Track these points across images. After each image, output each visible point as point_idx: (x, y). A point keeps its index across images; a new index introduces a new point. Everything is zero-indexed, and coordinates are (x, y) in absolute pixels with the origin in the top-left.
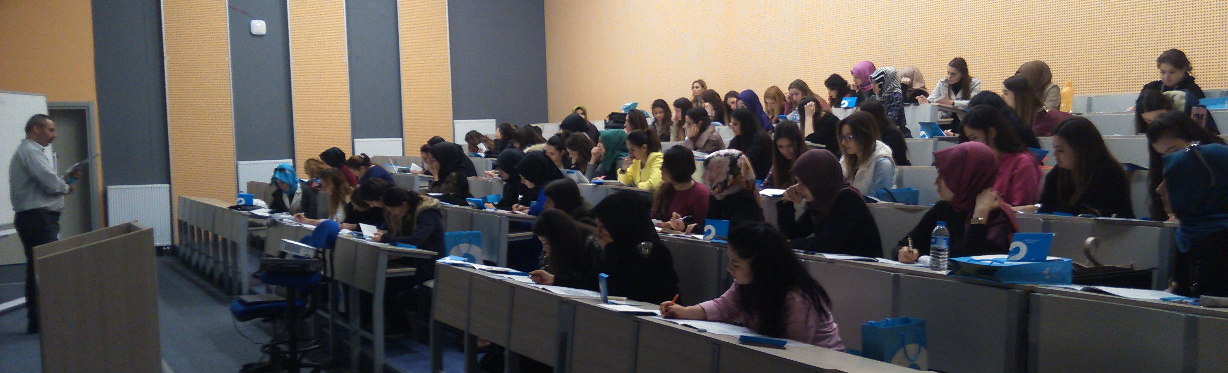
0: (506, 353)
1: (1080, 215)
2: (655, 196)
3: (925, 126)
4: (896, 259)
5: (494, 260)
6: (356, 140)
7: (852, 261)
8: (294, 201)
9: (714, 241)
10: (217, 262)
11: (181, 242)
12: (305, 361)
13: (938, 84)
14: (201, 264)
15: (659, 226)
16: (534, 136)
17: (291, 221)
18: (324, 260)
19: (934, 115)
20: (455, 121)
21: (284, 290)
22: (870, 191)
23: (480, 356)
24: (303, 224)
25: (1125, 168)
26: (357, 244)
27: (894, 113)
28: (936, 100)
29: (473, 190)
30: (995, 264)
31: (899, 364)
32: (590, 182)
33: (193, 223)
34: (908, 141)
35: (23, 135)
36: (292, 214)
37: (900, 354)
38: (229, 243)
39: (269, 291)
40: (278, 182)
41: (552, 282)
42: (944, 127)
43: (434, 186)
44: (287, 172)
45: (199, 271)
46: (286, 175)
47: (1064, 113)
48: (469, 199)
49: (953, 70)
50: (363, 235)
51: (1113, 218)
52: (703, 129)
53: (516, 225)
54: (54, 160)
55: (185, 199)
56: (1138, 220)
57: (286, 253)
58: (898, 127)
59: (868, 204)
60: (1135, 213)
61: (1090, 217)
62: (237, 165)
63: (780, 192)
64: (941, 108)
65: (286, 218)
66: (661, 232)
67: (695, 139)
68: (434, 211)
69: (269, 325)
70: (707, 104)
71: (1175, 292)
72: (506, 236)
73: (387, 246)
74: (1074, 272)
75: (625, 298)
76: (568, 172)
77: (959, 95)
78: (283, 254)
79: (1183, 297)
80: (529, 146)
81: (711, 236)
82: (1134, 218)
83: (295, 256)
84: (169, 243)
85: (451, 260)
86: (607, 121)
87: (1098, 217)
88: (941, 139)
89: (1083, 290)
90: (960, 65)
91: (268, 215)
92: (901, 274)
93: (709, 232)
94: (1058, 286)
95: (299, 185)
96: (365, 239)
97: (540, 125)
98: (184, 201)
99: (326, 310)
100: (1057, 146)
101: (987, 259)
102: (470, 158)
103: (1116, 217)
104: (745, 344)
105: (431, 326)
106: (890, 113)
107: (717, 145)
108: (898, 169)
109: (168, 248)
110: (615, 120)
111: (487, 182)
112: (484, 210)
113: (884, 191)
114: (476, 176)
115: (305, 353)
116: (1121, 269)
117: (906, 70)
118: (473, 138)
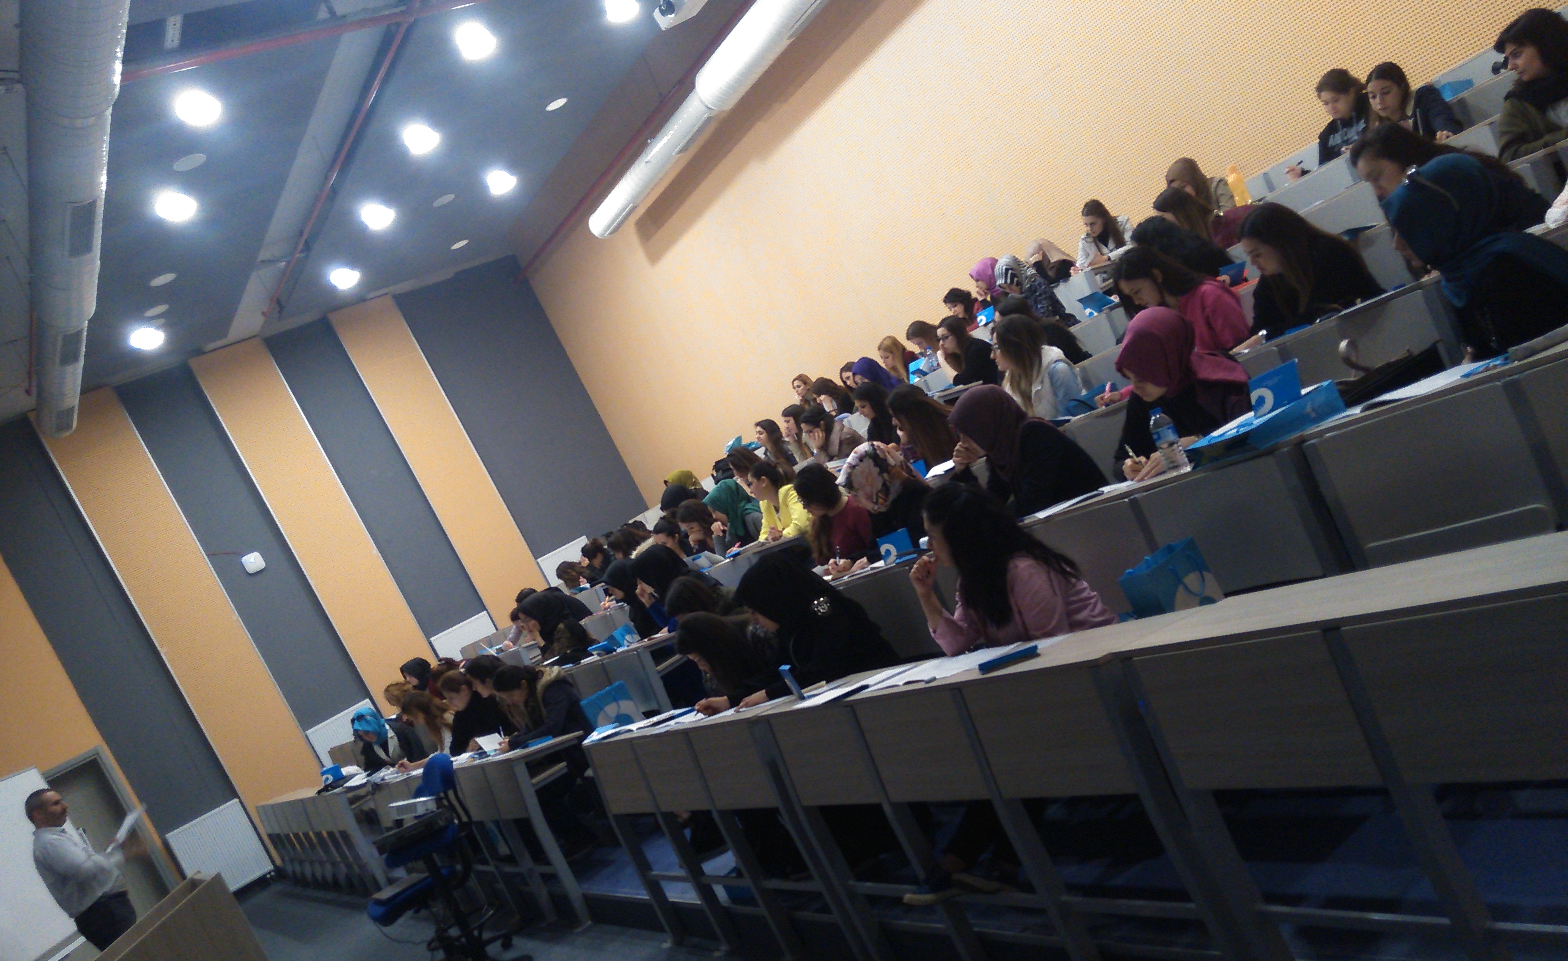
0: (715, 816)
1: (1318, 321)
2: (810, 538)
3: (1086, 301)
4: (1124, 479)
5: (654, 706)
6: (432, 639)
7: (1073, 507)
8: (391, 750)
9: (898, 561)
10: (334, 864)
11: (283, 859)
12: (486, 935)
13: (1080, 245)
14: (319, 875)
15: (827, 573)
16: (637, 533)
17: (396, 775)
18: (452, 807)
19: (1091, 283)
20: (539, 560)
21: (421, 864)
22: (1057, 410)
23: (687, 833)
24: (411, 772)
25: (1346, 238)
26: (482, 767)
27: (1045, 303)
28: (1086, 265)
29: (593, 633)
30: (1242, 430)
31: (1187, 606)
32: (726, 559)
33: (286, 831)
34: (1073, 329)
35: (31, 827)
36: (393, 765)
37: (1180, 593)
38: (338, 835)
39: (410, 871)
40: (361, 733)
41: (728, 704)
42: (1109, 292)
43: (546, 652)
44: (369, 718)
45: (320, 884)
46: (367, 721)
47: (1243, 207)
48: (591, 648)
49: (1090, 219)
50: (485, 752)
51: (1359, 306)
52: (828, 430)
53: (659, 653)
54: (83, 838)
55: (263, 807)
56: (1389, 294)
57: (402, 820)
58: (1058, 317)
59: (1061, 429)
60: (1383, 286)
61: (1330, 317)
62: (306, 736)
63: (949, 464)
64: (1096, 271)
65: (388, 774)
66: (833, 580)
67: (825, 447)
68: (560, 683)
69: (424, 913)
70: (823, 397)
71: (1476, 358)
72: (654, 671)
73: (518, 752)
74: (1342, 393)
75: (824, 682)
76: (693, 560)
77: (1111, 245)
78: (399, 823)
79: (1488, 361)
80: (635, 550)
81: (892, 558)
82: (1385, 291)
83: (416, 817)
84: (271, 867)
85: (600, 733)
86: (715, 475)
87: (1341, 311)
88: (1112, 309)
89: (1362, 411)
90: (1095, 209)
91: (365, 781)
92: (1136, 496)
93: (888, 552)
94: (1330, 420)
95: (387, 727)
96: (489, 756)
97: (639, 518)
98: (264, 810)
99: (485, 862)
100: (1251, 252)
101: (1230, 429)
102: (574, 596)
103: (1362, 302)
104: (989, 672)
105: (613, 824)
106: (1039, 306)
107: (854, 440)
108: (1077, 368)
109: (273, 873)
110: (722, 469)
111: (605, 616)
112: (614, 653)
113: (1073, 403)
114: (591, 614)
115: (481, 928)
116: (1398, 361)
117: (1031, 247)
118: (566, 571)
